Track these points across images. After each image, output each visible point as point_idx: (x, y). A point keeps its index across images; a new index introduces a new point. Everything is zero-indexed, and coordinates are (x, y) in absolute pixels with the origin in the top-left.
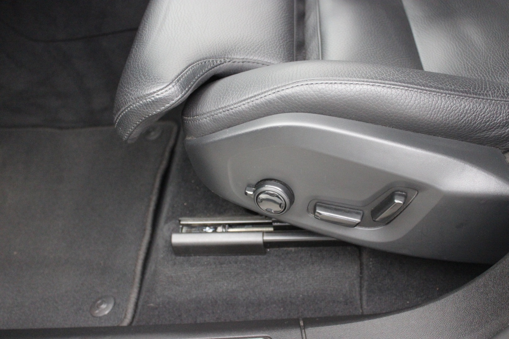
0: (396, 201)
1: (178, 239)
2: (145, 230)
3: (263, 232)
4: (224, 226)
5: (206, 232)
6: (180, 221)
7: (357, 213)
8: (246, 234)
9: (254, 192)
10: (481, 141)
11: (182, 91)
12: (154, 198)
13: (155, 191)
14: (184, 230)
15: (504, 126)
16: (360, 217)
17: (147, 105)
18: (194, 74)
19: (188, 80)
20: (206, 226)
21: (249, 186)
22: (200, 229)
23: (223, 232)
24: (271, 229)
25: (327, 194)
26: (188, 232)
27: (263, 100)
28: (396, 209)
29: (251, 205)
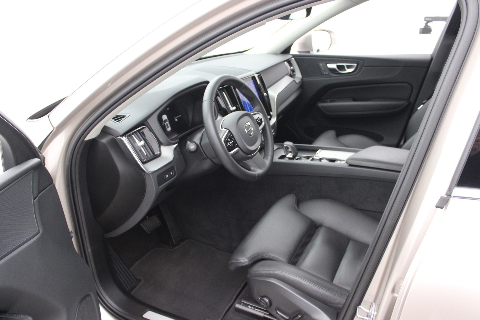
0: (299, 316)
1: (238, 306)
2: (232, 300)
3: (265, 314)
4: (254, 307)
5: (248, 307)
6: (241, 300)
7: (289, 316)
8: (259, 312)
9: (261, 298)
10: (331, 307)
11: (248, 262)
12: (240, 289)
13: (241, 287)
14: (242, 304)
15: (338, 304)
16: (289, 317)
17: (237, 262)
18: (254, 258)
19: (252, 259)
20: (249, 305)
21: (260, 296)
22: (247, 305)
23: (253, 309)
24: (268, 314)
25: (281, 307)
26: (243, 305)
27: (269, 272)
28: (299, 318)
29: (259, 301)
